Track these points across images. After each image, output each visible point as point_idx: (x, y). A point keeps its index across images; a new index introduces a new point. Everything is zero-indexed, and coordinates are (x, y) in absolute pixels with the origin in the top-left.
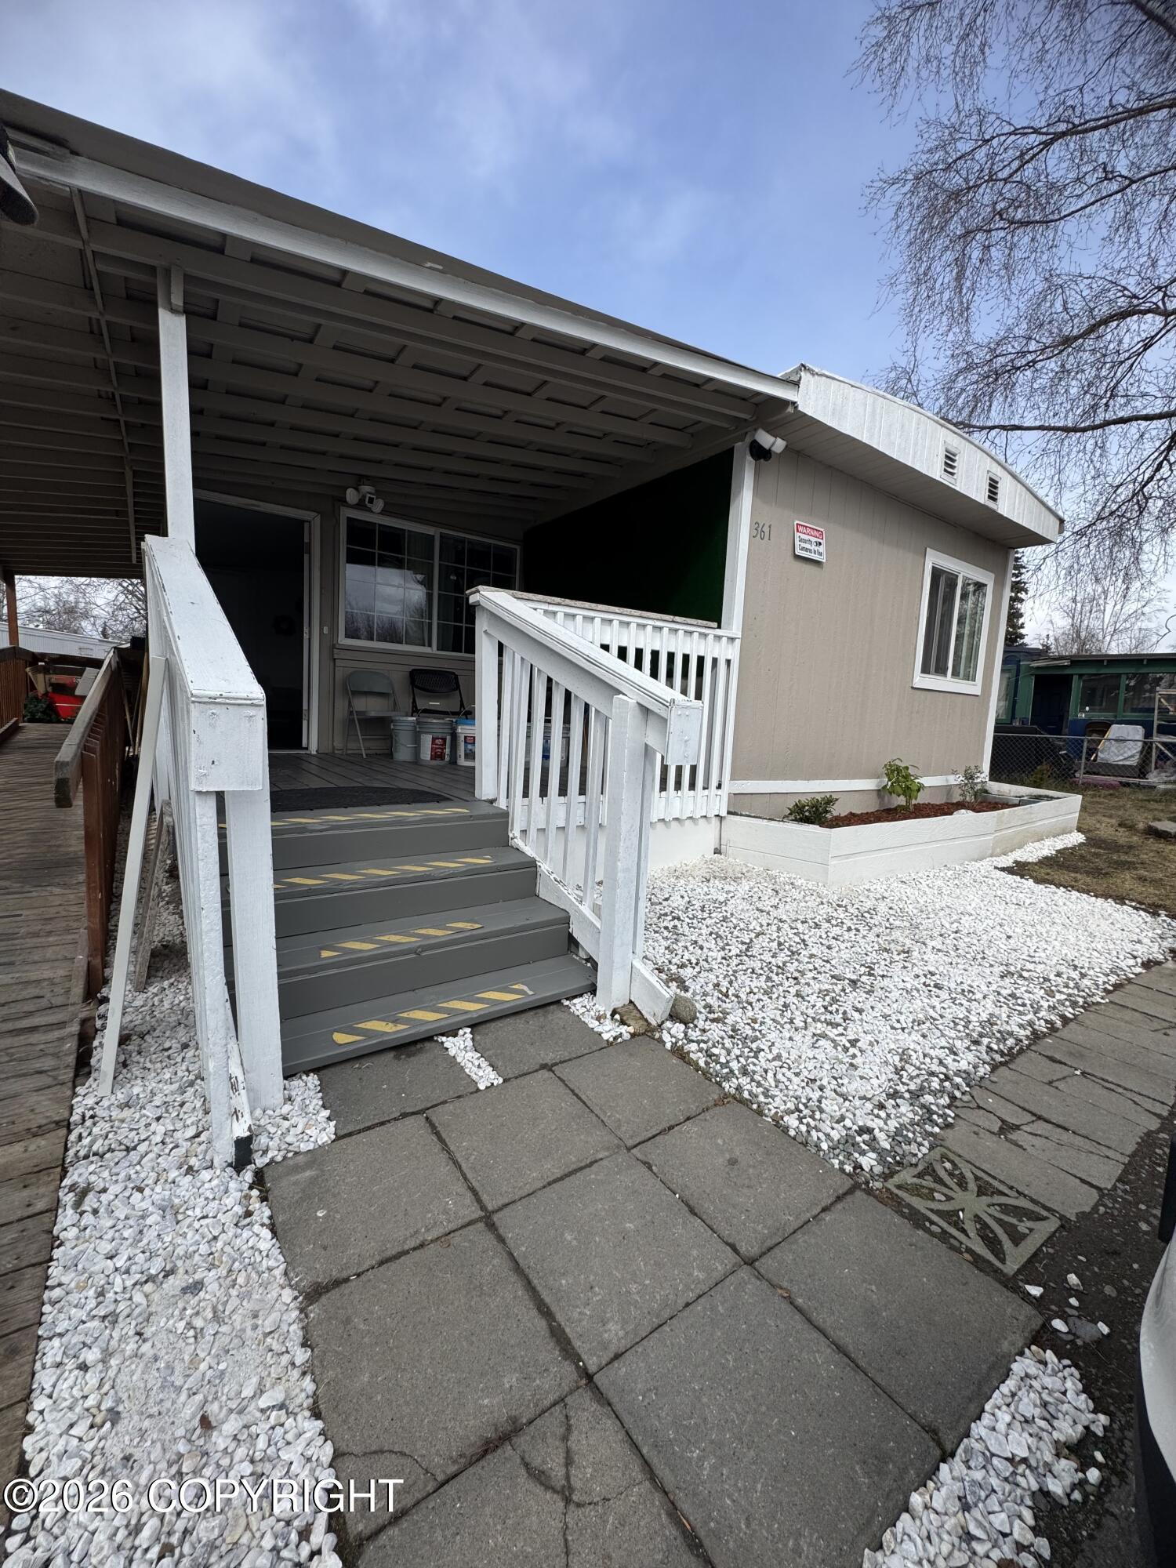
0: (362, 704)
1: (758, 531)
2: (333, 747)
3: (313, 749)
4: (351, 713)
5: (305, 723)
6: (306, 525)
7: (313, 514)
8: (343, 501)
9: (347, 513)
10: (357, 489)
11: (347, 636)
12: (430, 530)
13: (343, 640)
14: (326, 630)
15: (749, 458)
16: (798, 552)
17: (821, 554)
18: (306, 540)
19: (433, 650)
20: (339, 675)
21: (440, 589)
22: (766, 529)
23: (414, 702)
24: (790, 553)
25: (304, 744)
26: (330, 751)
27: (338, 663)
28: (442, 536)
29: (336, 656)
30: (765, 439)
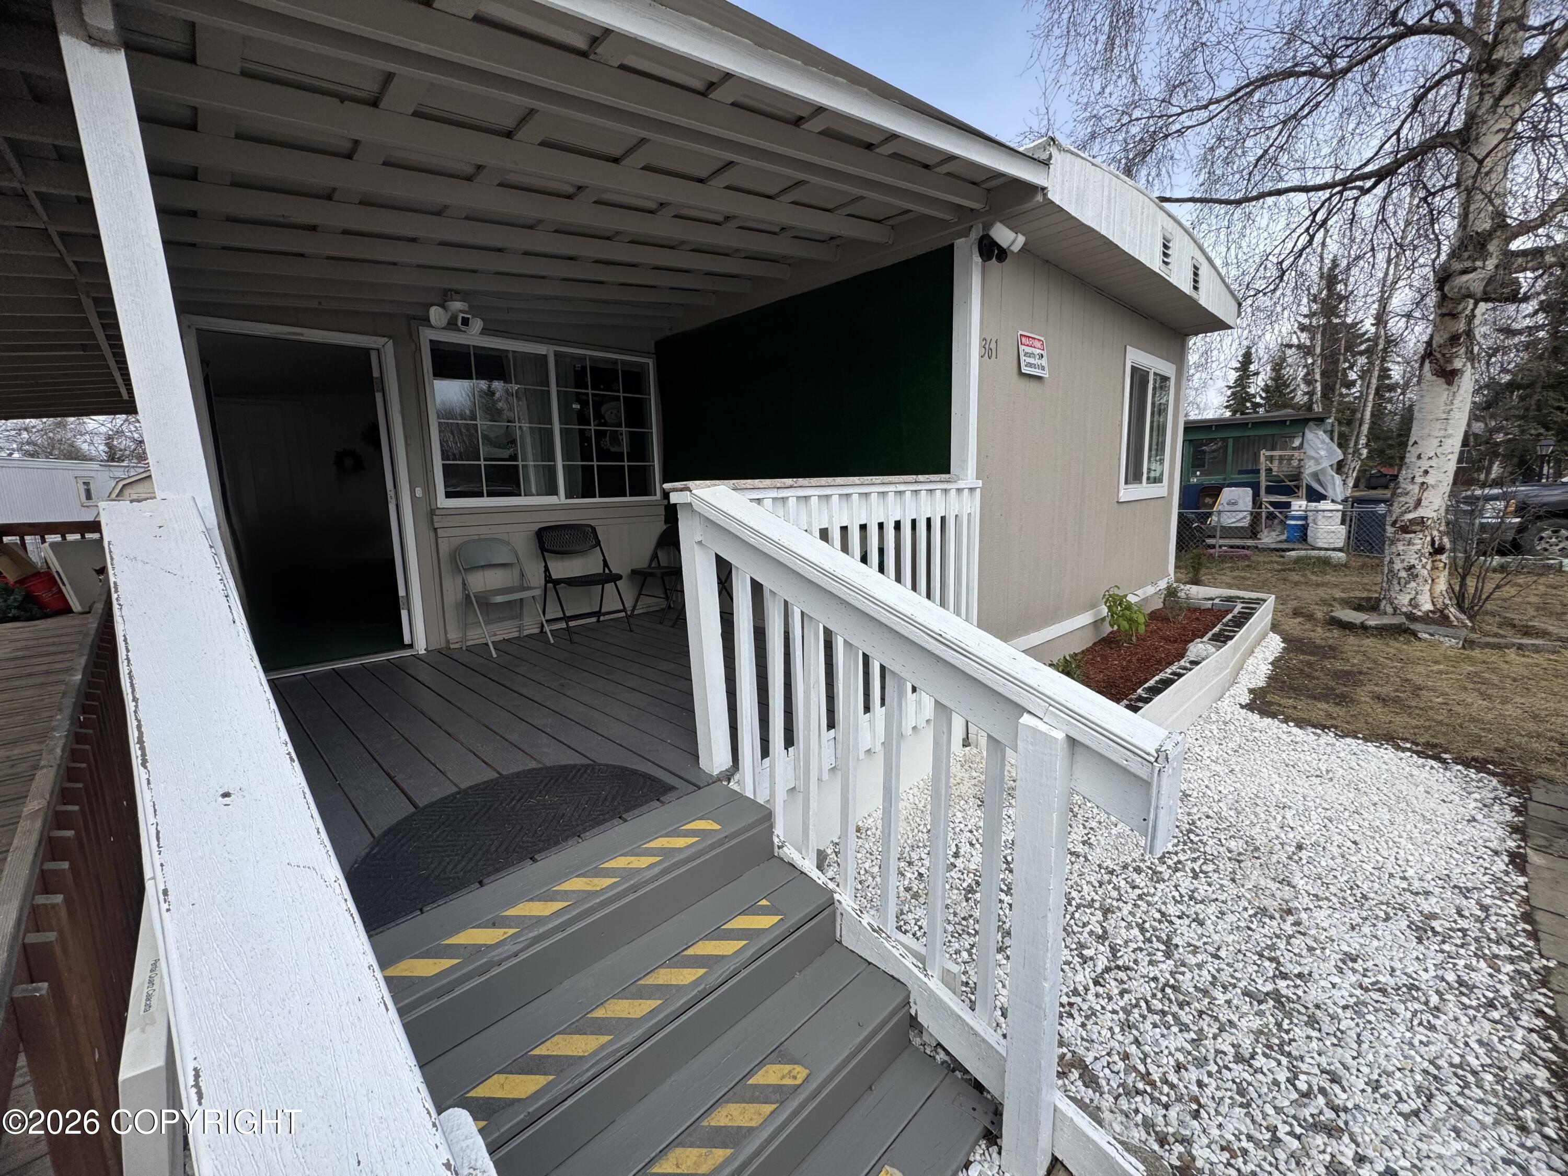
0: (480, 582)
1: (988, 351)
2: (448, 641)
3: (421, 647)
4: (468, 597)
5: (404, 613)
6: (374, 355)
7: (383, 340)
8: (426, 321)
9: (427, 335)
10: (443, 306)
11: (449, 495)
12: (541, 349)
13: (444, 502)
14: (419, 492)
15: (977, 259)
16: (1025, 370)
17: (1043, 368)
18: (376, 374)
19: (560, 499)
20: (444, 547)
21: (561, 423)
22: (993, 346)
23: (547, 569)
24: (1015, 370)
25: (407, 640)
26: (444, 645)
27: (440, 533)
28: (557, 355)
29: (436, 525)
30: (1004, 235)
